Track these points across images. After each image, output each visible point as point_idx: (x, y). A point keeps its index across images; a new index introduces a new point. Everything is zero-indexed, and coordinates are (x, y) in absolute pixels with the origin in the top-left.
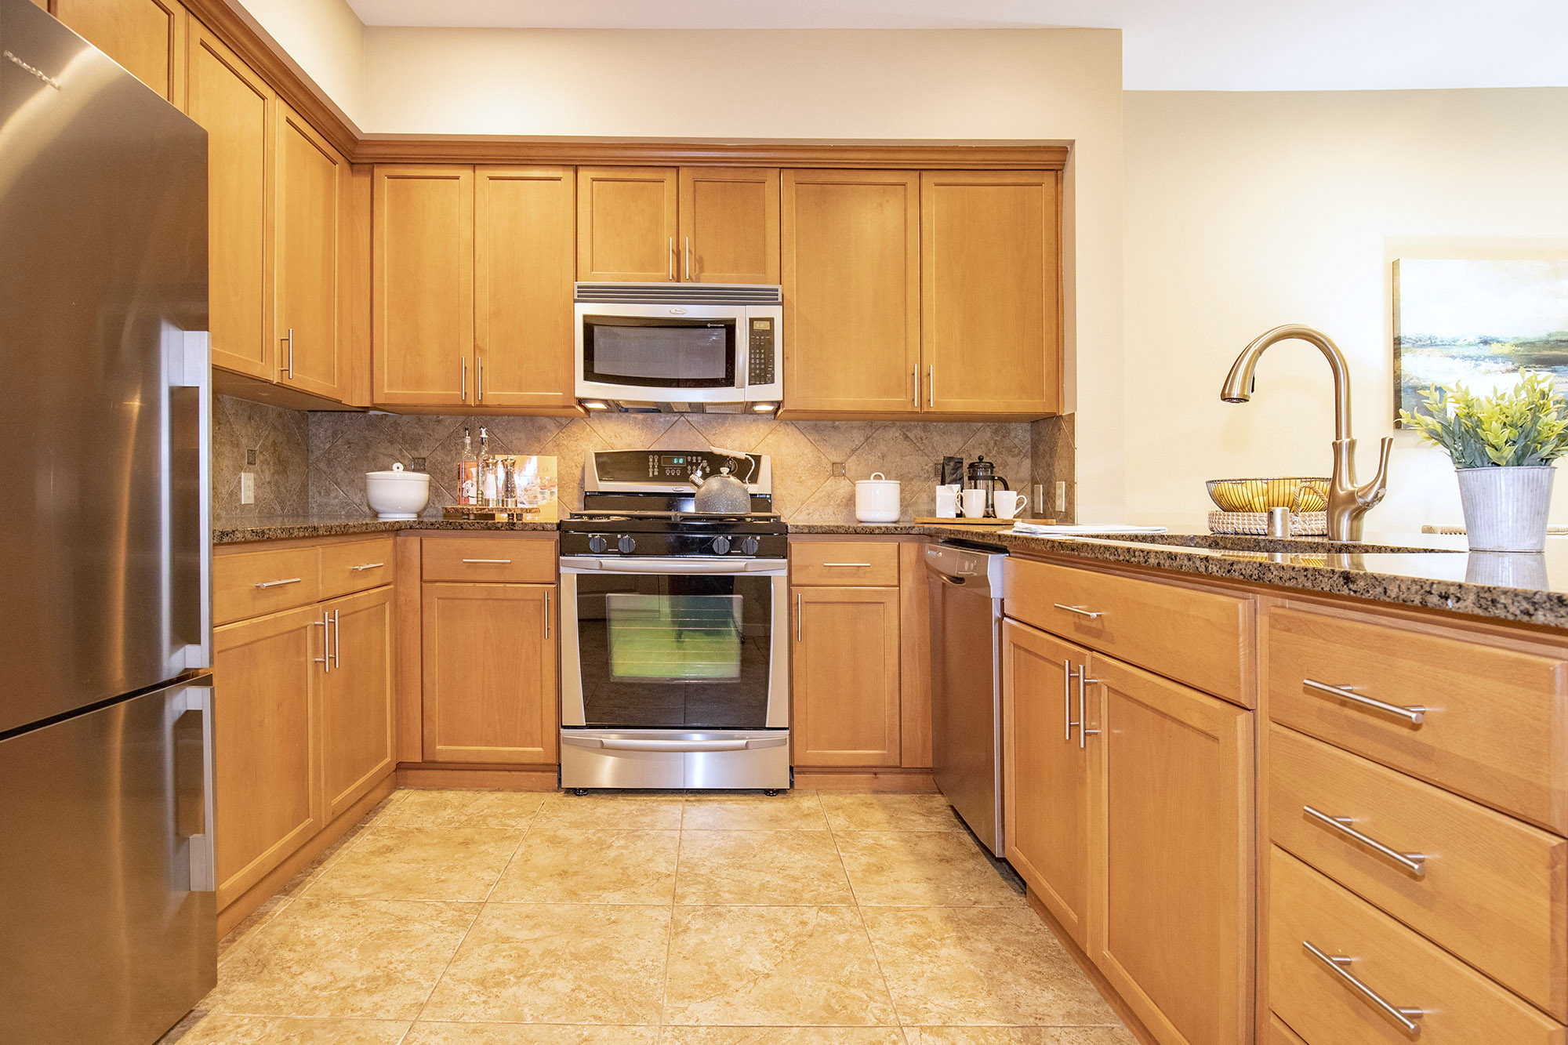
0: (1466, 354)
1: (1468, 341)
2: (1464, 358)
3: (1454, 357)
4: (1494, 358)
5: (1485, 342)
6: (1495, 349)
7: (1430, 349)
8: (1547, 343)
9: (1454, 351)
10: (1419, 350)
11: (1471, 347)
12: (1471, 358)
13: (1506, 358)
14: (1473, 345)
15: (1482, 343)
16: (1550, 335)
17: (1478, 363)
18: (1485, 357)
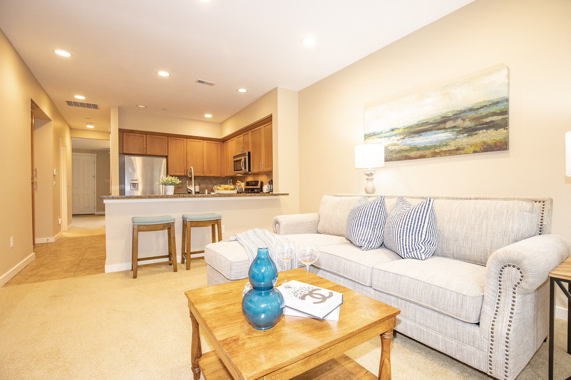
0: (385, 136)
1: (386, 131)
2: (385, 137)
3: (381, 138)
4: (396, 135)
5: (392, 130)
6: (396, 132)
7: (373, 136)
8: (417, 125)
9: (381, 136)
10: (370, 137)
11: (387, 133)
12: (387, 137)
13: (400, 134)
14: (388, 132)
15: (391, 130)
16: (419, 122)
17: (389, 138)
18: (392, 135)
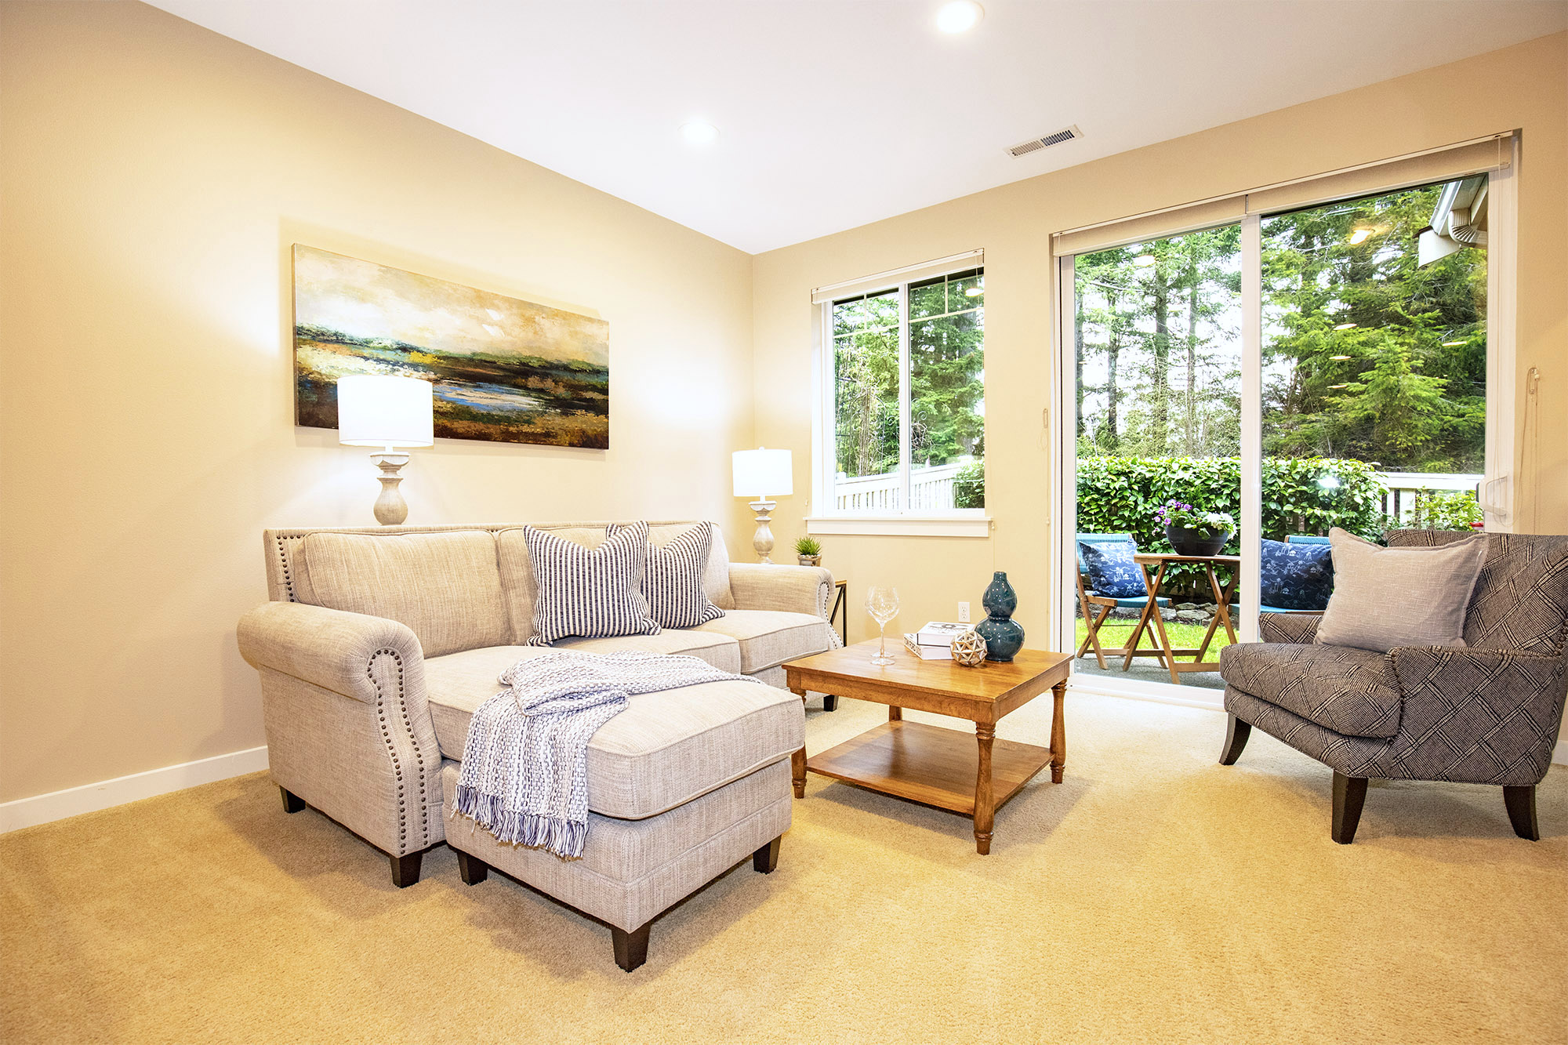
0: (381, 358)
1: (383, 345)
2: (378, 360)
3: (366, 359)
4: (415, 366)
5: (405, 349)
6: (414, 357)
7: (336, 346)
8: (471, 361)
9: (366, 352)
10: (322, 345)
11: (388, 352)
12: (388, 362)
13: (427, 368)
14: (389, 350)
15: (399, 348)
16: (474, 354)
17: (395, 368)
18: (404, 364)
